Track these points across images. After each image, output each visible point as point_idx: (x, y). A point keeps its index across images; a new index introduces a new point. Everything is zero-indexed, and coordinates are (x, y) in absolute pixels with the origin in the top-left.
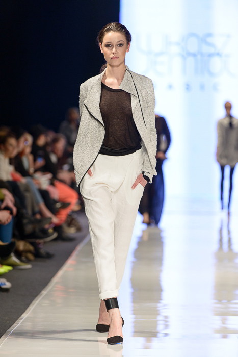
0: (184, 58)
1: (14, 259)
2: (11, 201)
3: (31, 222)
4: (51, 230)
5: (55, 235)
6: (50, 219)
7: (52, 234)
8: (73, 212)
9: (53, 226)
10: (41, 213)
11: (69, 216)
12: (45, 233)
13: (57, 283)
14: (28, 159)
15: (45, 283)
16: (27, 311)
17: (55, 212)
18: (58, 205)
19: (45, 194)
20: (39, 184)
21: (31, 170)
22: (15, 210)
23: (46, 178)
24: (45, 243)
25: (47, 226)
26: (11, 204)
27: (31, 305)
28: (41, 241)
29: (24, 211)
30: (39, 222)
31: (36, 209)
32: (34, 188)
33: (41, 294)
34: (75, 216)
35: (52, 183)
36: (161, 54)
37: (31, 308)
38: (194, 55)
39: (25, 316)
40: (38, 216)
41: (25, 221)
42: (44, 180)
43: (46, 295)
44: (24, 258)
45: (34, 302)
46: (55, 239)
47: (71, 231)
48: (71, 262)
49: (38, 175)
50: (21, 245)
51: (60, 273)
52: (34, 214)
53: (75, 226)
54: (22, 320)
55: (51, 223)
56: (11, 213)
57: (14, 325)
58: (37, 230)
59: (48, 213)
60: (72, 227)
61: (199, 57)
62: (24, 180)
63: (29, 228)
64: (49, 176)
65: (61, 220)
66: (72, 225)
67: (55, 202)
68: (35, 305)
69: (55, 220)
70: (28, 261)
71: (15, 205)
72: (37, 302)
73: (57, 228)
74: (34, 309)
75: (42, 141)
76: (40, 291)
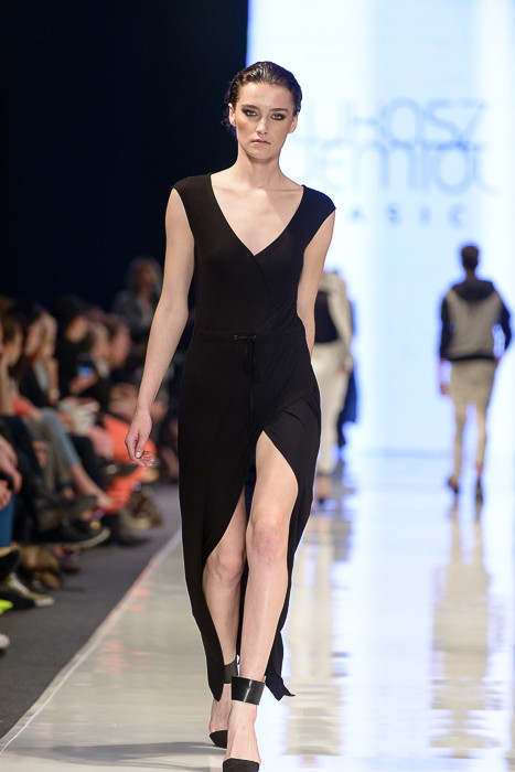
0: (384, 152)
1: (15, 584)
2: (10, 460)
3: (53, 506)
4: (95, 525)
5: (105, 534)
6: (94, 498)
7: (99, 532)
8: (144, 484)
9: (100, 514)
10: (74, 486)
11: (135, 493)
12: (83, 529)
13: (108, 638)
14: (47, 369)
15: (82, 637)
16: (43, 697)
17: (105, 484)
18: (112, 470)
19: (83, 445)
20: (70, 423)
21: (54, 394)
22: (17, 479)
23: (88, 412)
24: (83, 550)
25: (86, 515)
26: (9, 468)
27: (52, 684)
28: (75, 547)
29: (38, 481)
30: (71, 504)
31: (65, 478)
32: (61, 431)
33: (75, 659)
34: (148, 493)
35: (99, 423)
36: (335, 143)
37: (53, 691)
38: (407, 146)
39: (38, 708)
40: (68, 493)
41: (40, 503)
42: (81, 417)
43: (84, 663)
44: (36, 583)
45: (57, 679)
46: (105, 544)
47: (141, 526)
48: (138, 592)
49: (69, 405)
50: (32, 556)
51: (116, 617)
52: (59, 487)
53: (149, 514)
54: (32, 717)
55: (96, 508)
56: (10, 486)
57: (16, 727)
58: (66, 523)
59: (89, 487)
60: (141, 517)
61: (418, 150)
62: (36, 415)
63: (48, 519)
64: (93, 406)
65: (118, 502)
66: (142, 514)
67: (106, 462)
68: (60, 685)
69: (105, 501)
70: (46, 589)
71: (19, 468)
72: (66, 677)
73: (110, 519)
74: (57, 693)
75: (77, 331)
76: (72, 656)
